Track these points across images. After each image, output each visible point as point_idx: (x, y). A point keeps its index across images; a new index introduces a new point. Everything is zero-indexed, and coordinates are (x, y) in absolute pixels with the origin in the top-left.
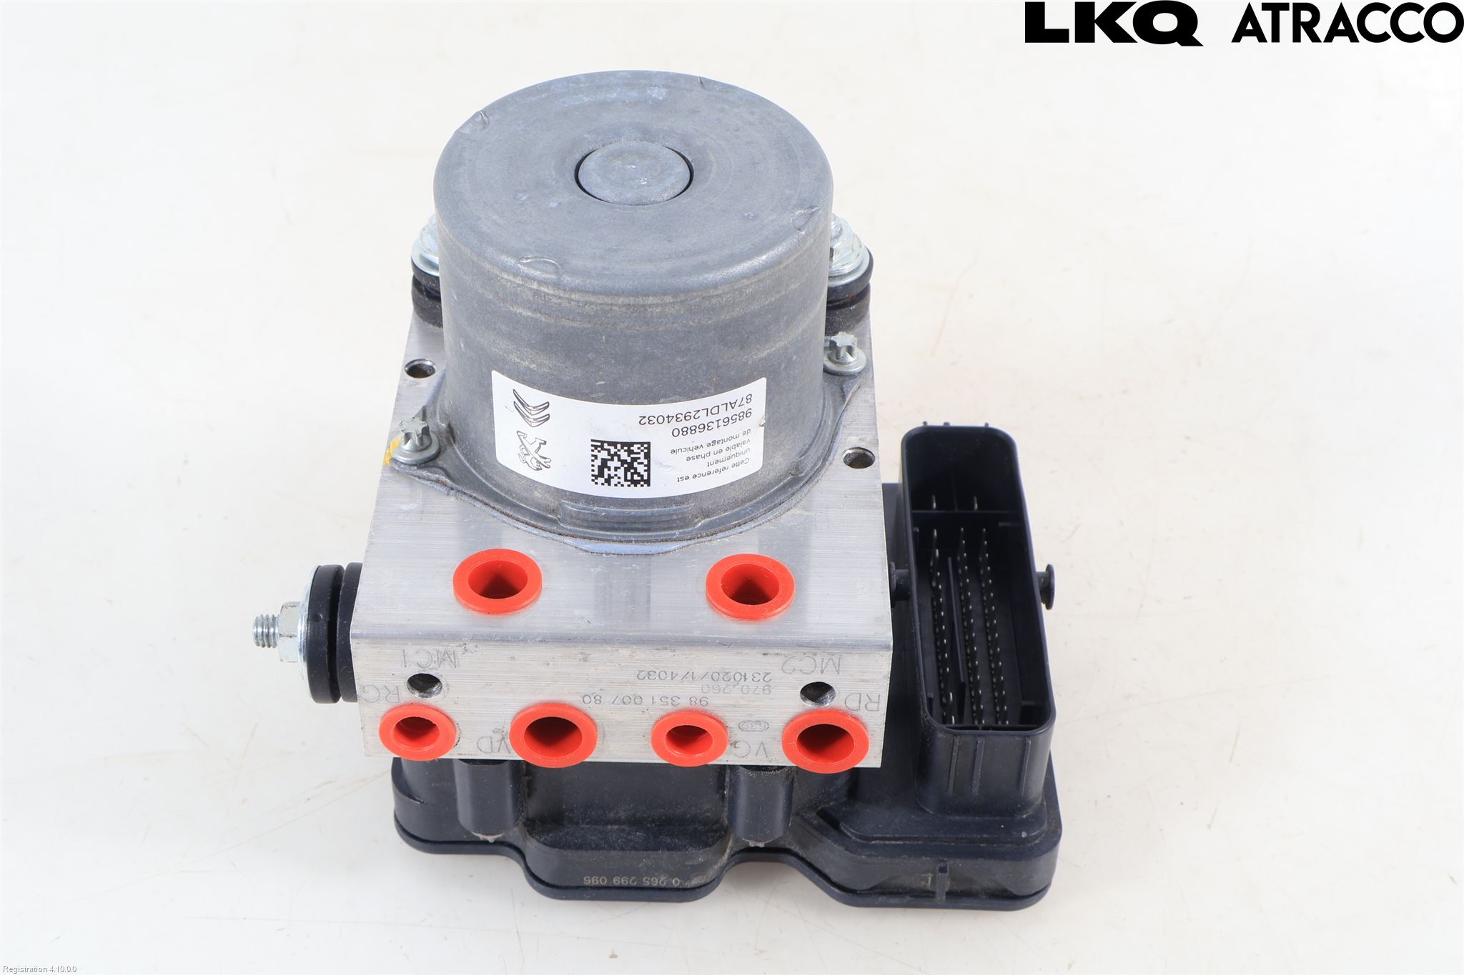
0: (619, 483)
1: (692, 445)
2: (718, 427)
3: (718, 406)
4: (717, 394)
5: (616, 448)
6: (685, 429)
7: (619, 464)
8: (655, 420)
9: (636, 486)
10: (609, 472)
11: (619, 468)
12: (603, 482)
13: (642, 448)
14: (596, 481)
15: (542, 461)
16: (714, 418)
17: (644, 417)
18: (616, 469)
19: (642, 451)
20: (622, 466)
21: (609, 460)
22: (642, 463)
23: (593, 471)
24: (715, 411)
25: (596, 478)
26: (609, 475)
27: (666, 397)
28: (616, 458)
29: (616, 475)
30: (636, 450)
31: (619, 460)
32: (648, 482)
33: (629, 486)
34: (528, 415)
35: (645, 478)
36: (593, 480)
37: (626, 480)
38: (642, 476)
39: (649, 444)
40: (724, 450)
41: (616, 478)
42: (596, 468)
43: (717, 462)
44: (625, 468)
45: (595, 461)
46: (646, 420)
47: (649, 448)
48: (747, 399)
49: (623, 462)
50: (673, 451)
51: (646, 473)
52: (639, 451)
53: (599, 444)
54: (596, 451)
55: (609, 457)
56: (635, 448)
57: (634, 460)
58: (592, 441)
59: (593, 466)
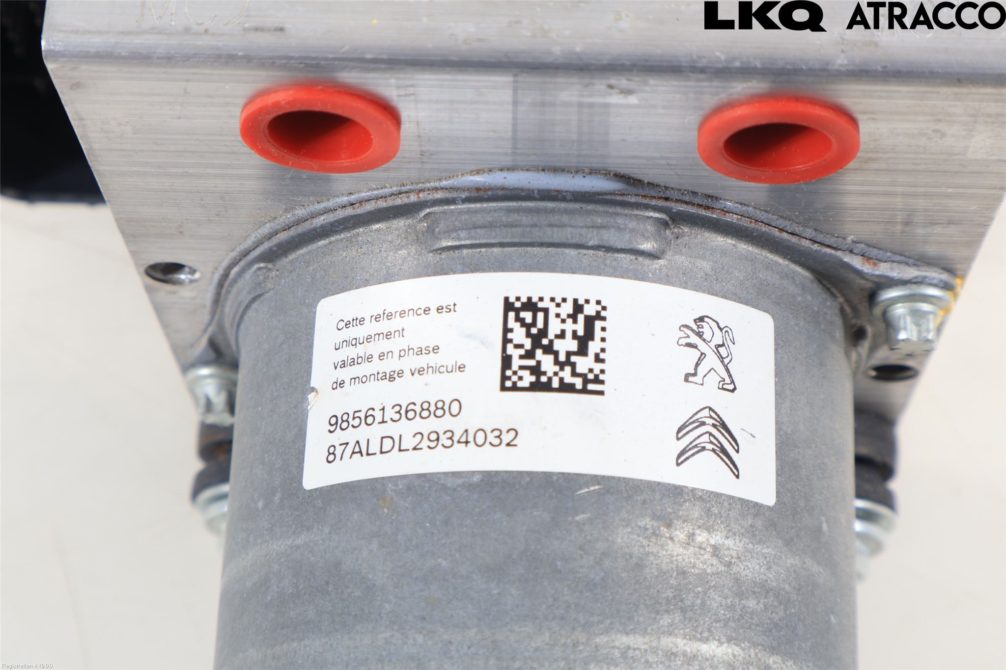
0: (558, 305)
1: (429, 377)
2: (383, 409)
3: (382, 452)
4: (383, 478)
5: (561, 379)
6: (439, 413)
7: (558, 345)
8: (491, 438)
9: (530, 299)
10: (575, 327)
11: (557, 337)
12: (586, 307)
13: (515, 378)
14: (599, 308)
15: (694, 339)
16: (390, 429)
17: (508, 445)
18: (562, 335)
19: (515, 373)
20: (551, 342)
21: (574, 353)
22: (518, 346)
23: (603, 329)
24: (387, 444)
25: (598, 313)
26: (575, 321)
27: (470, 485)
28: (562, 358)
29: (563, 321)
30: (526, 374)
31: (556, 354)
32: (508, 306)
33: (541, 299)
34: (714, 431)
35: (512, 315)
36: (604, 308)
37: (546, 311)
38: (518, 319)
39: (503, 388)
40: (376, 357)
41: (564, 316)
42: (598, 334)
43: (388, 335)
44: (546, 336)
45: (598, 351)
46: (506, 438)
47: (504, 378)
48: (333, 453)
49: (549, 350)
50: (461, 368)
51: (510, 326)
52: (520, 373)
53: (591, 387)
54: (597, 372)
55: (573, 359)
56: (528, 379)
57: (530, 355)
58: (601, 393)
59: (603, 340)
